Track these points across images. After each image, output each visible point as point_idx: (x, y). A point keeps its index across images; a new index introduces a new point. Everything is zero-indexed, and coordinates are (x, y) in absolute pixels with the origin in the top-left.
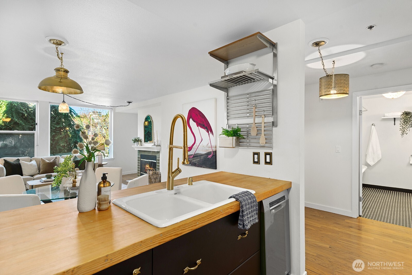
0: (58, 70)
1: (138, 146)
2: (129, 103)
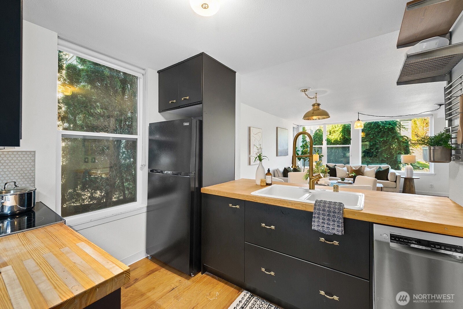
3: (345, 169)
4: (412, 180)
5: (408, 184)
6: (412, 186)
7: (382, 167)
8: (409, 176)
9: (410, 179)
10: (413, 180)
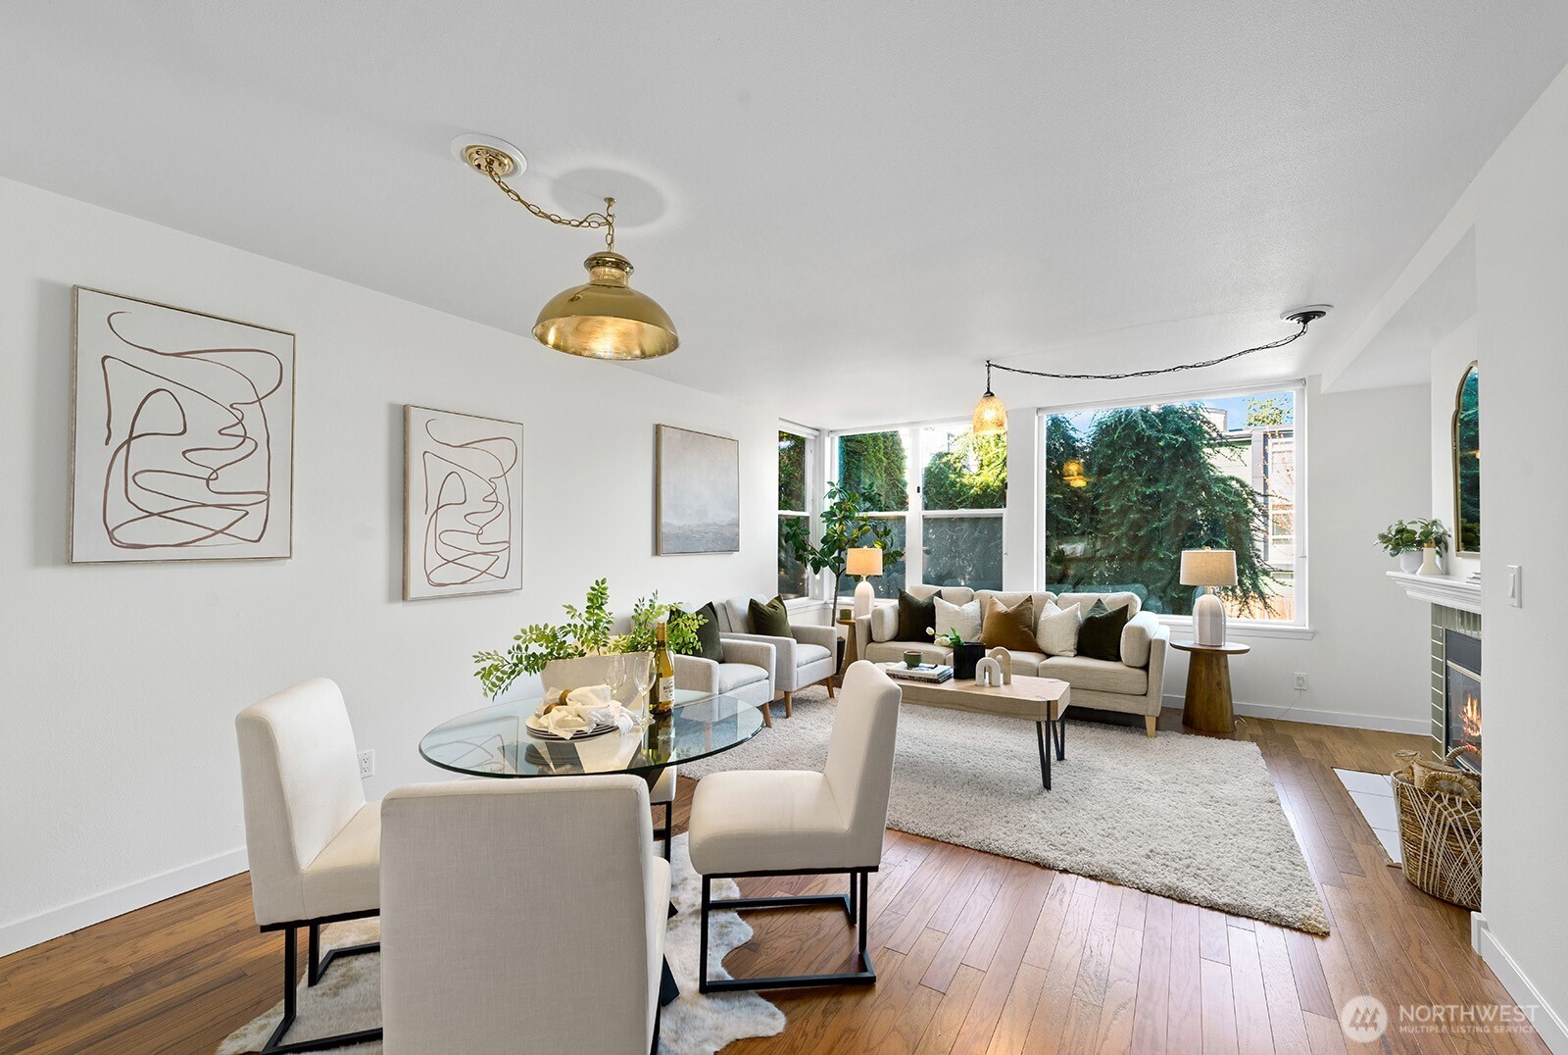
0: (595, 262)
1: (1418, 576)
2: (1306, 317)
3: (972, 608)
4: (1218, 660)
5: (1203, 678)
6: (1219, 684)
7: (1108, 603)
8: (1208, 643)
9: (1212, 655)
10: (1222, 659)
